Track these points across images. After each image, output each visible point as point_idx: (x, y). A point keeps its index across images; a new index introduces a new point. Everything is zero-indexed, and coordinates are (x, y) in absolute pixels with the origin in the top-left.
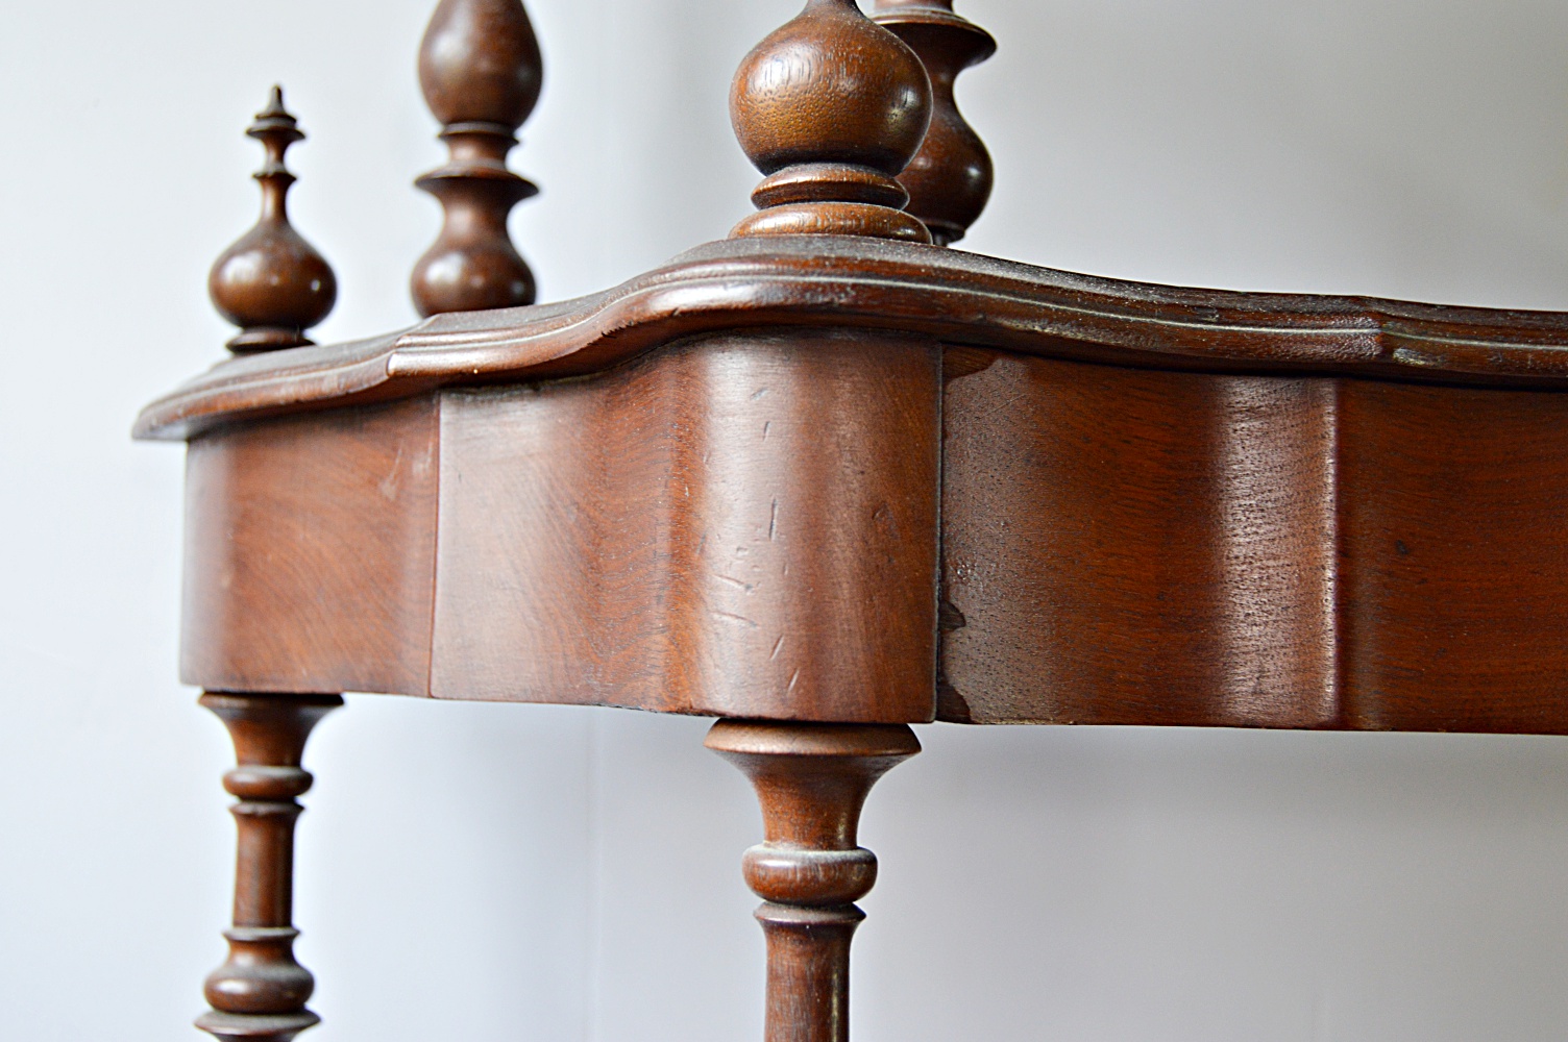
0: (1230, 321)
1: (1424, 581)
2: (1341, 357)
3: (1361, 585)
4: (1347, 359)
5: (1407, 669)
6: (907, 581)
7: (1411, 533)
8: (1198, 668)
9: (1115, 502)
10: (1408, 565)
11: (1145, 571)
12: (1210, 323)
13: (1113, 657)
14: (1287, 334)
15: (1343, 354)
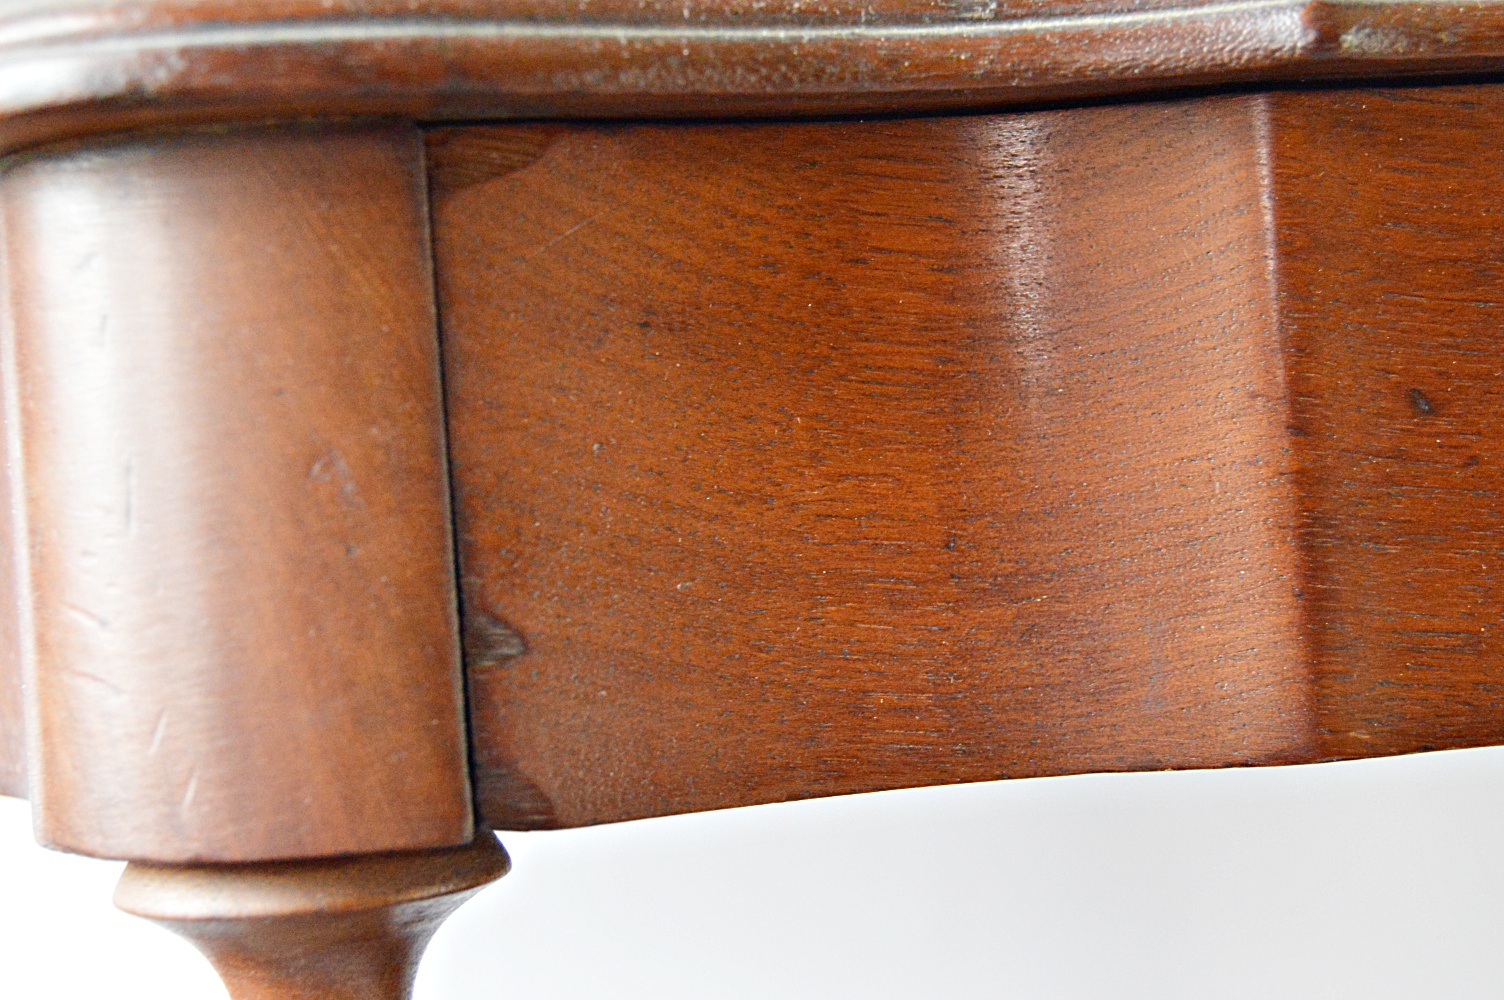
0: (1020, 11)
1: (1473, 460)
2: (1239, 58)
3: (1339, 485)
4: (1249, 60)
5: (1447, 633)
6: (386, 585)
7: (1440, 374)
8: (1034, 670)
9: (842, 377)
10: (1438, 435)
11: (915, 500)
12: (979, 20)
13: (860, 666)
14: (1134, 24)
15: (1242, 52)
